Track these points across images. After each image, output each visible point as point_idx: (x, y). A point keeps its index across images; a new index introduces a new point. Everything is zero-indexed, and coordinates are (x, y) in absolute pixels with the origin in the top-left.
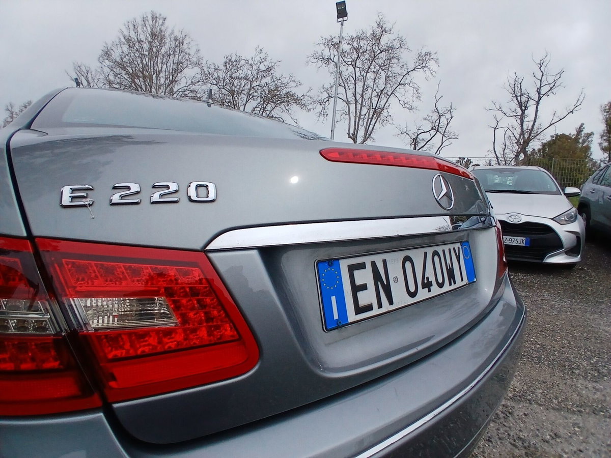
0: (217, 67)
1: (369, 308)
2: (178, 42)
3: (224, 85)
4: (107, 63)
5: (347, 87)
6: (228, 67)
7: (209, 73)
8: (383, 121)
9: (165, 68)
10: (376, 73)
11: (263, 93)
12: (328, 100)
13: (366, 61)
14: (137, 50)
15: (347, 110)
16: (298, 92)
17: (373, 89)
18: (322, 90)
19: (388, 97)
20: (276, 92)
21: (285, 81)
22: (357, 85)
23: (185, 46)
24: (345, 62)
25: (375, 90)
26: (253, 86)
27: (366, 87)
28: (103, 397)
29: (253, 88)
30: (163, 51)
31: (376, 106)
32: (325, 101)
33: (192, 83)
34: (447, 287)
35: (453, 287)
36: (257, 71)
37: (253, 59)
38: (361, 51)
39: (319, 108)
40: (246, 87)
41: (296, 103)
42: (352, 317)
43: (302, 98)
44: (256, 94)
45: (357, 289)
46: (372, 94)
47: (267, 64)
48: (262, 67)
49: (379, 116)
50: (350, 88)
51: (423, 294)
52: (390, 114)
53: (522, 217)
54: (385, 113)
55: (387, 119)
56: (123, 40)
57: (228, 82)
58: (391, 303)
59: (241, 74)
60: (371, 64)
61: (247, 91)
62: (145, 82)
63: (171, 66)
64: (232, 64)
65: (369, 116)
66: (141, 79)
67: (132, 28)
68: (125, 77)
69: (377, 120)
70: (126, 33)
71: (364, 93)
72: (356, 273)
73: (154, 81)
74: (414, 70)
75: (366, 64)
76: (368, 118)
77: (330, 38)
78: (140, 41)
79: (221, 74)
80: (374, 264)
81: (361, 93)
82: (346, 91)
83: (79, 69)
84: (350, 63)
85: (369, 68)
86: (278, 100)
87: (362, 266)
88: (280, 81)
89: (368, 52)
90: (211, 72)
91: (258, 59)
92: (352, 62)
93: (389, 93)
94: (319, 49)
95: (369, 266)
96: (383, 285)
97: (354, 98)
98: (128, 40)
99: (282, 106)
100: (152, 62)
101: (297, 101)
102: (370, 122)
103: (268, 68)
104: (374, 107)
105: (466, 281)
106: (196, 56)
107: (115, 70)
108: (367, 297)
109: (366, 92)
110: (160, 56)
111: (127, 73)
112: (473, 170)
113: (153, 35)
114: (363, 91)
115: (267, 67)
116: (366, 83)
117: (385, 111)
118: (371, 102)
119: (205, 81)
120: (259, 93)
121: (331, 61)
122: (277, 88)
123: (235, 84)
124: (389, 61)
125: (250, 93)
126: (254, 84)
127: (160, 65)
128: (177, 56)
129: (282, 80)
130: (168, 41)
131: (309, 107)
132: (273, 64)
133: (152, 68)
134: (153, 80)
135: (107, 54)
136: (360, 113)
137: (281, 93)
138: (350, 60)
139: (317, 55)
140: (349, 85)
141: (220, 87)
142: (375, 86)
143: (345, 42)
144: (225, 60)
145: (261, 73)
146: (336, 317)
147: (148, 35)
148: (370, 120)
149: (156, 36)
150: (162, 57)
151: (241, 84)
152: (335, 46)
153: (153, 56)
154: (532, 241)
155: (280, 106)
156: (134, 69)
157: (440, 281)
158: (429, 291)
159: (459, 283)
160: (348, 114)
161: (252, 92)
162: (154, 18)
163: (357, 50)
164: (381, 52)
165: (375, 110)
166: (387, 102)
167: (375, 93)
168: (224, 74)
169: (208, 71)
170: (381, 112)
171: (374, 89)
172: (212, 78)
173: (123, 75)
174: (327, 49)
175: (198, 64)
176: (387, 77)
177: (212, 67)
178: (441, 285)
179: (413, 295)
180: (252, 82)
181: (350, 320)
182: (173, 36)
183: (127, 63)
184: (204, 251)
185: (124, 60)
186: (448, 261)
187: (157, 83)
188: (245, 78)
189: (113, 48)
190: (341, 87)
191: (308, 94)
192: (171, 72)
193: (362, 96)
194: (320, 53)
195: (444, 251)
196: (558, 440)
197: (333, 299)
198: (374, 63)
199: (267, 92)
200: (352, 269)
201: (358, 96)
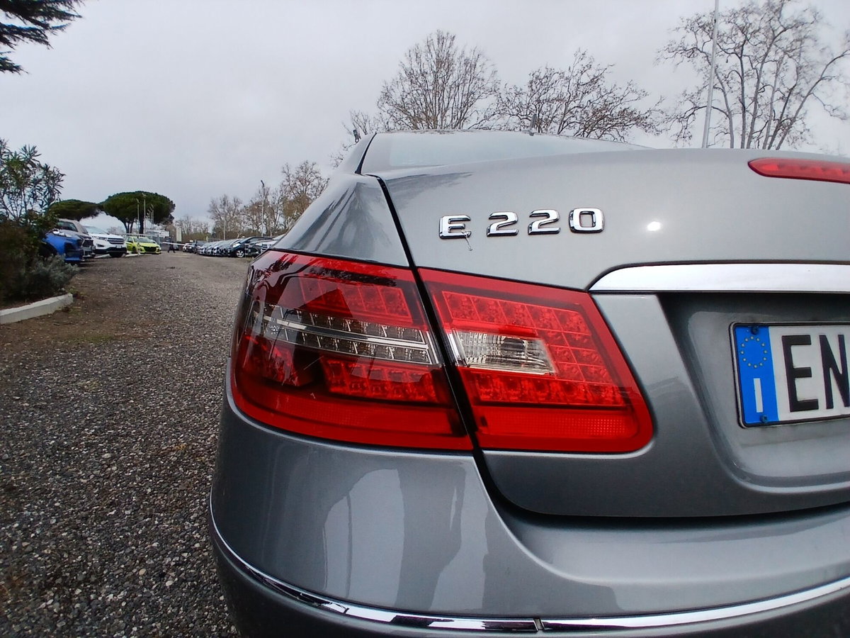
0: (518, 90)
1: (812, 405)
2: (470, 66)
3: (528, 113)
4: (387, 107)
5: (727, 89)
6: (534, 88)
7: (509, 100)
8: (796, 139)
9: (452, 103)
10: (779, 62)
11: (585, 116)
12: (693, 113)
13: (761, 45)
14: (420, 86)
15: (728, 127)
16: (640, 107)
17: (774, 88)
18: (682, 99)
19: (802, 99)
20: (604, 111)
21: (619, 93)
22: (745, 84)
23: (478, 69)
24: (723, 50)
25: (779, 90)
26: (568, 108)
27: (761, 86)
28: (475, 441)
29: (569, 111)
30: (450, 82)
31: (782, 115)
32: (688, 114)
33: (486, 118)
36: (576, 85)
37: (571, 70)
38: (751, 30)
39: (676, 127)
40: (560, 112)
41: (637, 124)
42: (784, 413)
43: (647, 115)
44: (573, 120)
45: (794, 373)
46: (773, 96)
47: (592, 73)
48: (585, 79)
49: (786, 132)
50: (732, 89)
52: (807, 127)
54: (797, 126)
55: (802, 135)
56: (404, 75)
57: (534, 108)
59: (552, 94)
60: (769, 49)
61: (559, 117)
62: (428, 125)
63: (460, 99)
64: (540, 82)
65: (768, 132)
66: (423, 122)
67: (414, 57)
68: (406, 122)
69: (783, 139)
70: (407, 66)
71: (759, 96)
72: (795, 349)
73: (439, 123)
74: (842, 56)
75: (761, 50)
76: (767, 137)
77: (695, 17)
78: (423, 74)
79: (524, 99)
80: (824, 339)
81: (753, 96)
82: (725, 96)
83: (356, 118)
84: (732, 51)
85: (766, 55)
86: (608, 124)
87: (804, 341)
88: (612, 95)
89: (762, 31)
90: (510, 99)
91: (579, 67)
92: (735, 49)
93: (805, 93)
94: (677, 37)
95: (815, 342)
96: (837, 373)
97: (740, 105)
98: (410, 75)
99: (614, 132)
100: (437, 98)
101: (639, 120)
102: (771, 143)
103: (593, 79)
104: (778, 117)
106: (492, 80)
107: (395, 115)
108: (810, 389)
109: (761, 94)
110: (447, 89)
111: (409, 117)
113: (439, 62)
114: (757, 93)
115: (592, 77)
116: (762, 80)
117: (799, 122)
118: (772, 110)
119: (502, 112)
120: (578, 117)
121: (698, 52)
122: (605, 107)
123: (543, 110)
124: (799, 43)
125: (565, 119)
126: (572, 105)
127: (446, 102)
128: (468, 85)
129: (615, 92)
130: (456, 66)
131: (659, 128)
132: (601, 72)
133: (437, 107)
134: (437, 121)
135: (387, 96)
136: (752, 128)
137: (613, 112)
138: (733, 46)
139: (674, 46)
140: (731, 85)
141: (522, 117)
142: (778, 83)
143: (722, 20)
144: (531, 78)
145: (582, 89)
146: (760, 409)
147: (433, 64)
148: (770, 139)
149: (443, 63)
150: (449, 90)
151: (551, 109)
152: (705, 28)
153: (439, 89)
155: (611, 133)
156: (416, 111)
160: (729, 131)
161: (568, 117)
162: (441, 40)
163: (743, 30)
164: (785, 30)
165: (780, 123)
166: (800, 107)
167: (778, 95)
168: (528, 99)
169: (507, 98)
170: (791, 124)
171: (777, 86)
172: (511, 107)
173: (403, 119)
174: (692, 34)
175: (494, 91)
176: (799, 68)
177: (513, 91)
180: (567, 103)
181: (781, 418)
182: (463, 59)
183: (408, 104)
184: (588, 292)
185: (406, 100)
187: (442, 125)
188: (558, 100)
189: (393, 87)
190: (717, 90)
191: (657, 108)
192: (459, 107)
193: (755, 100)
194: (678, 42)
197: (757, 382)
198: (773, 46)
199: (591, 114)
200: (788, 342)
201: (747, 102)
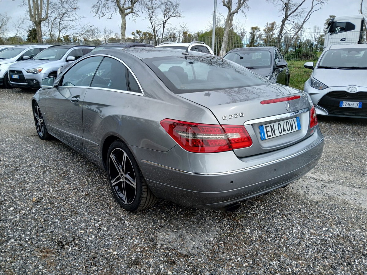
1: (270, 136)
28: (232, 148)
34: (290, 131)
35: (293, 131)
42: (266, 138)
45: (267, 132)
51: (283, 133)
53: (358, 88)
58: (275, 135)
72: (267, 128)
80: (271, 126)
87: (268, 126)
95: (270, 126)
96: (273, 131)
105: (297, 129)
108: (270, 134)
112: (329, 50)
146: (263, 138)
154: (363, 104)
157: (288, 129)
158: (285, 132)
159: (295, 130)
178: (289, 131)
179: (280, 133)
181: (266, 139)
184: (243, 125)
186: (291, 124)
195: (290, 121)
196: (344, 195)
197: (263, 134)
200: (266, 127)
